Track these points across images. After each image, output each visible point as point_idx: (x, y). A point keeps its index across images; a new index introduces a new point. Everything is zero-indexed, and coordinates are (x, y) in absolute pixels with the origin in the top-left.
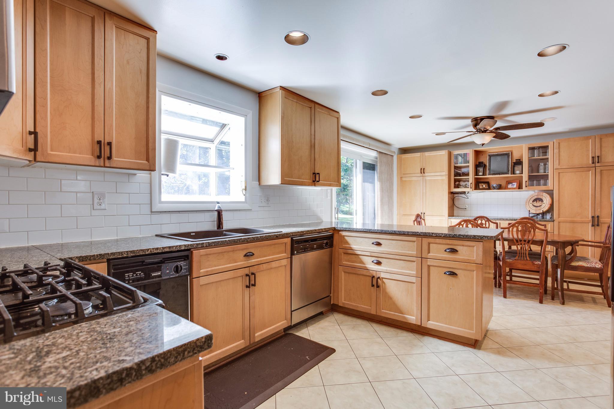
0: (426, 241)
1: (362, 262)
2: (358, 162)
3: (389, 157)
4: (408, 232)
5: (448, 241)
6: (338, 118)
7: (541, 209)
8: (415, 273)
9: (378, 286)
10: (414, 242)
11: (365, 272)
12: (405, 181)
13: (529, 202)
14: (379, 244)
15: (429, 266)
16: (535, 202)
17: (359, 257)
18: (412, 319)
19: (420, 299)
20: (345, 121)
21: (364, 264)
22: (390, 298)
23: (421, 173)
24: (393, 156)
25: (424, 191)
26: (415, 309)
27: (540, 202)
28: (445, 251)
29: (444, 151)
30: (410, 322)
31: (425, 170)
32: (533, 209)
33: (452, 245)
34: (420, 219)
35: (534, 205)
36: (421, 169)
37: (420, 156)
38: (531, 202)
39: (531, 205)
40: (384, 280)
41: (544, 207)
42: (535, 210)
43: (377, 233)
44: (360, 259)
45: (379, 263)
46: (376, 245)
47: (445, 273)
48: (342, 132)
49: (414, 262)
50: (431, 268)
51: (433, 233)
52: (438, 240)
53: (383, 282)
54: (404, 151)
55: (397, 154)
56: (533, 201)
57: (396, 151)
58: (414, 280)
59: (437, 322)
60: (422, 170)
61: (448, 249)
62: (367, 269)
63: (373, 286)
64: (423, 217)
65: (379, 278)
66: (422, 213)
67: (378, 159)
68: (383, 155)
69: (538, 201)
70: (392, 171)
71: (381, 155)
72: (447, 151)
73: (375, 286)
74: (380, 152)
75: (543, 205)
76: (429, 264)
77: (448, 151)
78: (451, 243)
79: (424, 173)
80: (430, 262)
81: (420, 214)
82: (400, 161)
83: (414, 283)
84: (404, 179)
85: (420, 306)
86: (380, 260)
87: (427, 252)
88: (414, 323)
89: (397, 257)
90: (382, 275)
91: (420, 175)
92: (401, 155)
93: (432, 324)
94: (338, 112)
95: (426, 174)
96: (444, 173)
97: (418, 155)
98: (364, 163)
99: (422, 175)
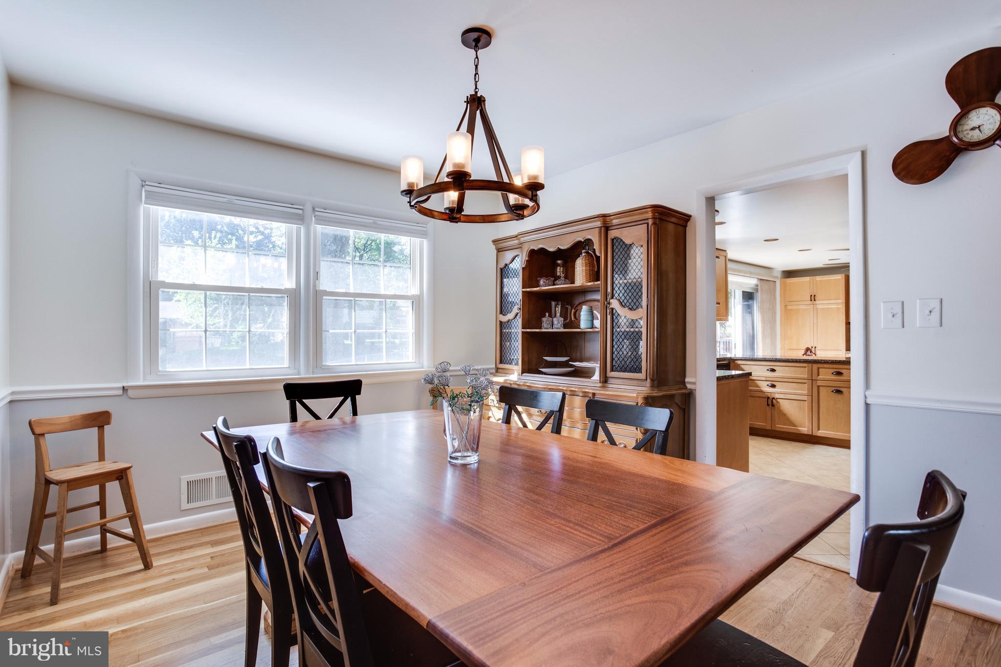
0: (815, 366)
1: (757, 386)
2: (737, 291)
3: (771, 283)
4: (800, 359)
5: (835, 366)
6: (725, 256)
8: (806, 392)
9: (773, 405)
10: (806, 367)
11: (760, 394)
12: (791, 310)
14: (773, 370)
15: (818, 386)
17: (754, 382)
18: (805, 430)
19: (811, 413)
20: (731, 255)
21: (759, 387)
22: (784, 415)
23: (811, 300)
24: (775, 282)
25: (815, 322)
26: (807, 422)
28: (832, 374)
29: (840, 275)
30: (802, 433)
31: (816, 297)
33: (837, 369)
34: (810, 352)
36: (811, 296)
37: (810, 281)
40: (778, 400)
43: (771, 361)
44: (756, 383)
45: (773, 386)
46: (771, 371)
47: (832, 391)
48: (730, 265)
49: (806, 383)
50: (821, 388)
51: (821, 360)
52: (826, 366)
53: (778, 402)
54: (789, 274)
55: (780, 279)
57: (779, 275)
58: (805, 398)
59: (826, 430)
60: (813, 297)
61: (835, 372)
62: (762, 392)
63: (768, 405)
64: (813, 352)
65: (773, 398)
66: (812, 347)
67: (759, 286)
68: (765, 281)
70: (775, 299)
71: (762, 282)
72: (843, 275)
73: (770, 405)
74: (761, 279)
76: (818, 384)
77: (845, 275)
78: (837, 367)
79: (815, 300)
80: (819, 383)
81: (811, 348)
82: (784, 287)
83: (805, 401)
84: (789, 307)
85: (811, 419)
86: (774, 383)
87: (816, 375)
88: (806, 433)
89: (790, 380)
90: (777, 396)
91: (809, 302)
92: (785, 279)
93: (822, 433)
94: (725, 251)
95: (817, 302)
96: (840, 301)
97: (807, 279)
98: (743, 292)
99: (812, 302)
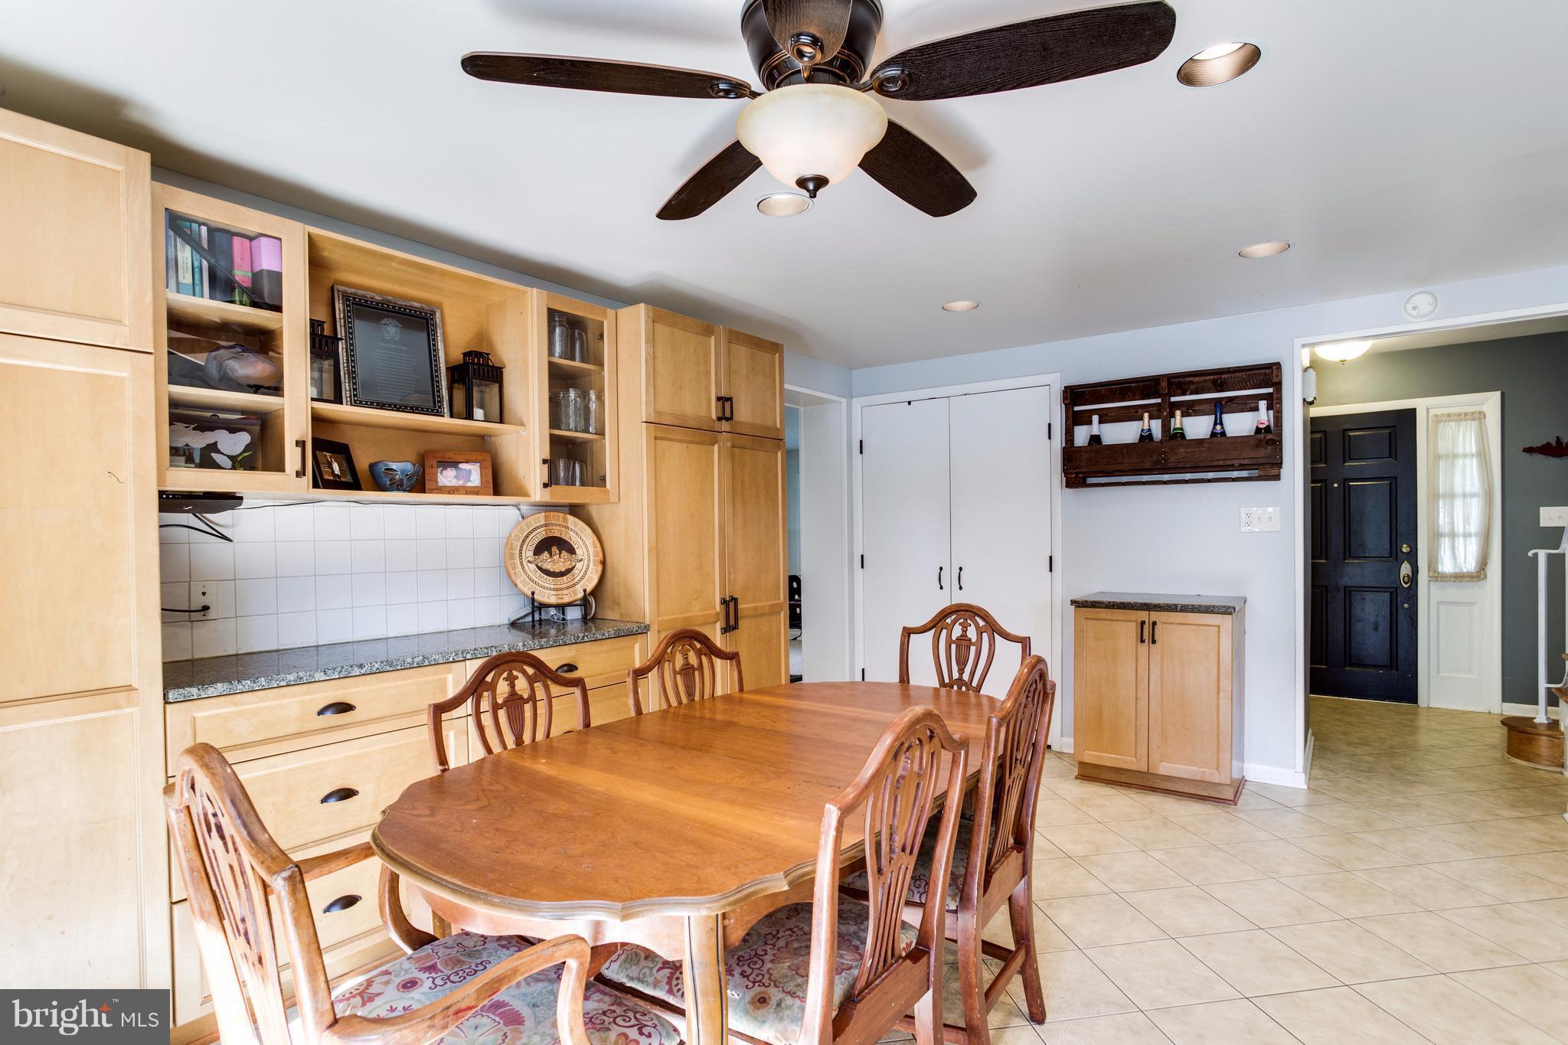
7: (574, 585)
13: (521, 553)
16: (546, 554)
27: (563, 552)
32: (544, 587)
35: (546, 566)
38: (529, 553)
39: (533, 567)
41: (585, 574)
42: (555, 590)
56: (538, 551)
69: (555, 549)
75: (579, 565)
